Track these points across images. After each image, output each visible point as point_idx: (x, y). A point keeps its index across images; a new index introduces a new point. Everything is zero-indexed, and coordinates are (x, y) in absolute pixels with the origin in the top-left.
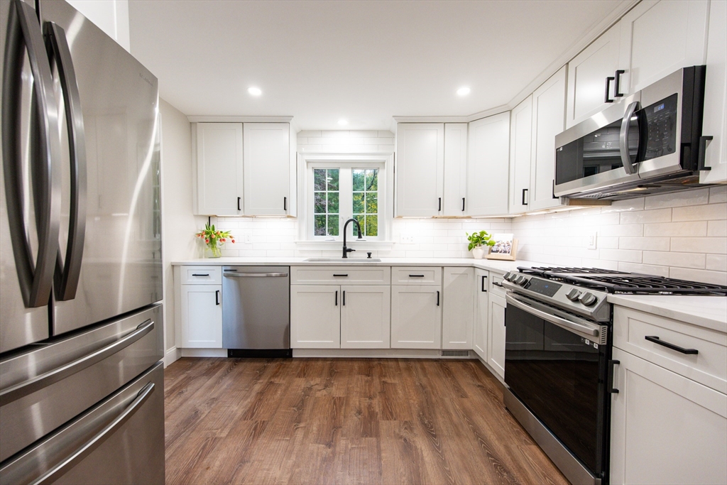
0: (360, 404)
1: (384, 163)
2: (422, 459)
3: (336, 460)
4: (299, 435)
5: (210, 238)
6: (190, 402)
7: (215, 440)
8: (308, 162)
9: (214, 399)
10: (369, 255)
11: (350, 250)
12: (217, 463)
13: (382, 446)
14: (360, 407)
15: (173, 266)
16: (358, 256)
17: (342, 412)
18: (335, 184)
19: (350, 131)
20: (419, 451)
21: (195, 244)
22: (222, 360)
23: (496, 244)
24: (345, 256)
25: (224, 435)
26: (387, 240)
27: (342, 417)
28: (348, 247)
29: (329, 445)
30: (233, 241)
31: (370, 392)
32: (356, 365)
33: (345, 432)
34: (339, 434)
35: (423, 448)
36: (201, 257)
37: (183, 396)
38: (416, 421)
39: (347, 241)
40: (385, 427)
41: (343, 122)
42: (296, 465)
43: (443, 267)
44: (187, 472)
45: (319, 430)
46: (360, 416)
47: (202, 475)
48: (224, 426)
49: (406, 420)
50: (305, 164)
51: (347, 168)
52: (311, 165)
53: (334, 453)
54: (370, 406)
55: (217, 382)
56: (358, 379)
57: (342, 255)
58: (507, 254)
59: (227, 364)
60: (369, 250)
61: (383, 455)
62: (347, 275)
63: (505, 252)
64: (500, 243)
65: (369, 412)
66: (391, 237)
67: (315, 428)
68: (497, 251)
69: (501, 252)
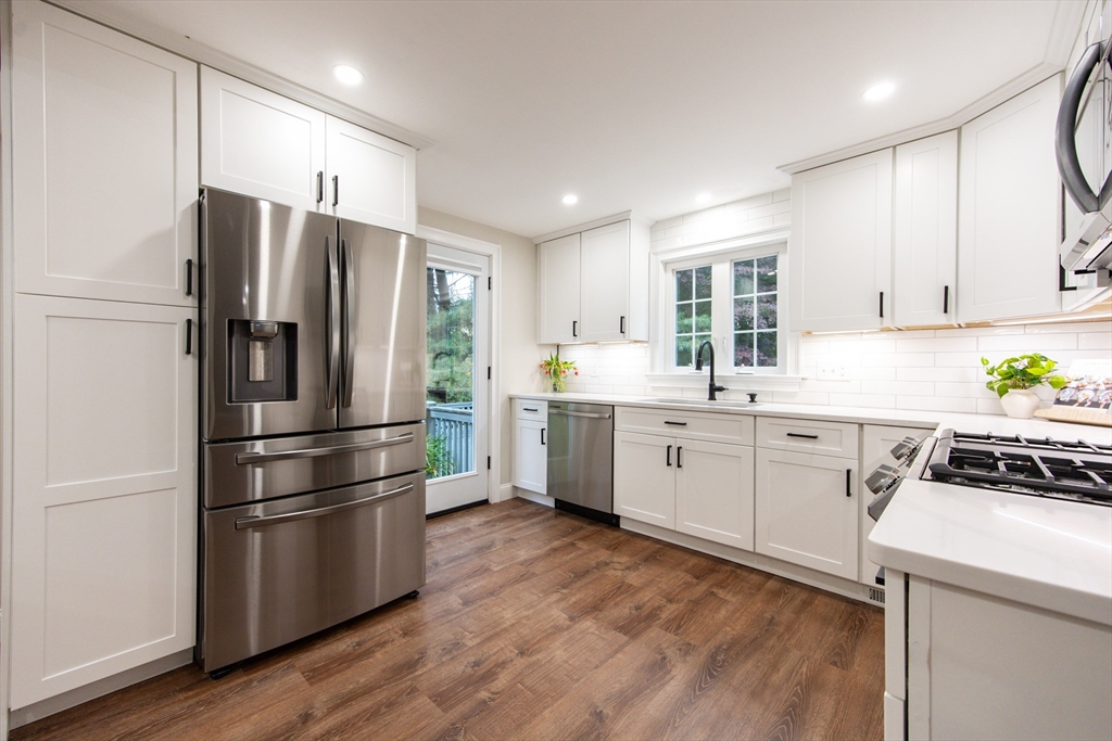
0: (648, 601)
1: (786, 242)
2: (663, 685)
3: (565, 633)
4: (556, 597)
5: (553, 370)
6: (493, 535)
7: (487, 570)
8: (666, 264)
9: (513, 540)
10: (753, 397)
11: (721, 389)
12: (475, 586)
13: (627, 649)
14: (644, 604)
15: (511, 399)
16: (733, 399)
17: (618, 599)
18: (705, 290)
19: (724, 205)
20: (668, 677)
21: (538, 376)
22: (548, 509)
23: (1074, 384)
24: (712, 397)
25: (496, 569)
26: (790, 374)
27: (613, 603)
28: (717, 384)
29: (572, 619)
30: (576, 374)
31: (677, 595)
32: (694, 561)
33: (600, 616)
34: (593, 615)
35: (679, 677)
36: (545, 391)
37: (493, 529)
38: (705, 651)
39: (715, 374)
40: (652, 635)
41: (703, 198)
42: (528, 618)
43: (861, 425)
44: (452, 582)
45: (575, 603)
46: (634, 612)
47: (460, 588)
48: (502, 563)
49: (692, 642)
50: (661, 266)
51: (723, 262)
52: (670, 267)
53: (568, 628)
54: (659, 608)
55: (527, 527)
56: (678, 576)
57: (707, 396)
58: (1101, 410)
59: (551, 514)
60: (753, 389)
61: (619, 656)
62: (685, 424)
63: (1095, 404)
64: (1084, 382)
65: (651, 612)
66: (797, 369)
67: (574, 599)
68: (1071, 402)
69: (1082, 404)
